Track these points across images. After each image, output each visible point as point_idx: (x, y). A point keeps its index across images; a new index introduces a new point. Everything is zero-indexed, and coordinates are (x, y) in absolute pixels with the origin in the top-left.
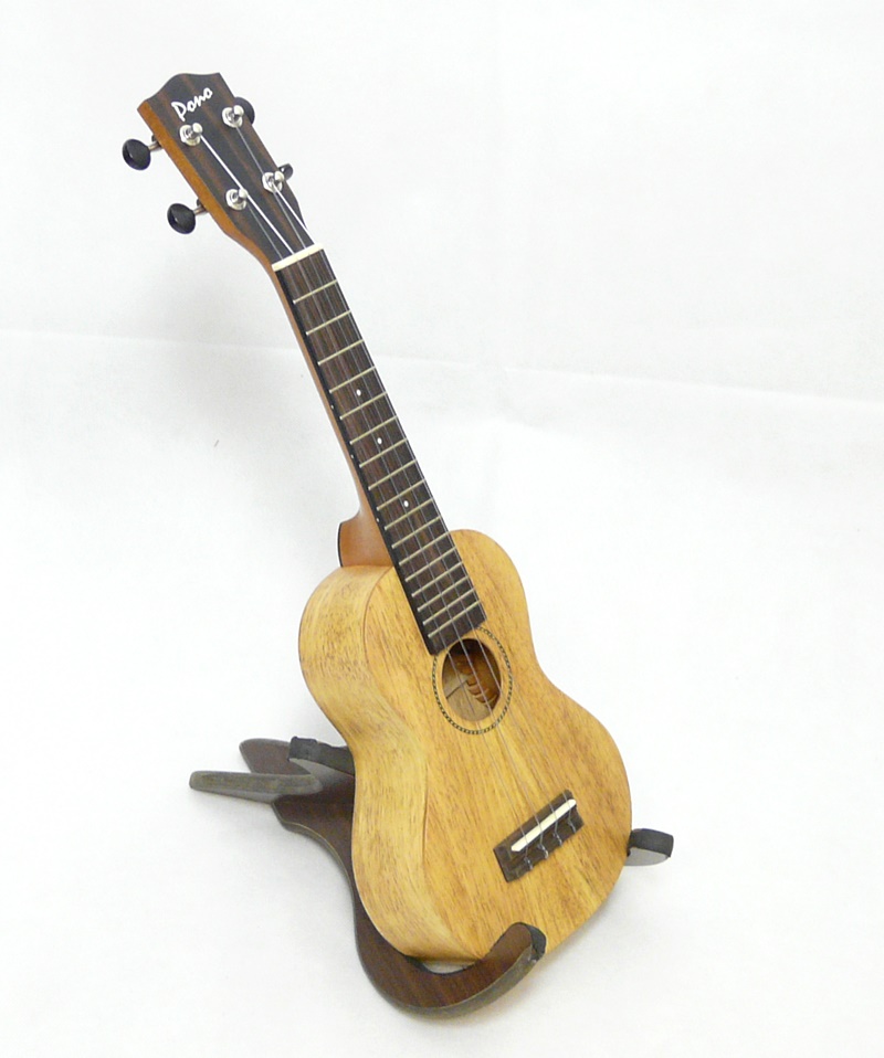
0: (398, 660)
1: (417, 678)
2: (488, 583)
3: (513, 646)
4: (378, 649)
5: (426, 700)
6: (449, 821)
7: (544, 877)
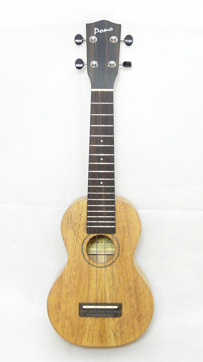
0: (73, 228)
1: (77, 237)
2: (125, 224)
3: (124, 248)
4: (67, 220)
5: (77, 245)
6: (66, 284)
7: (96, 323)
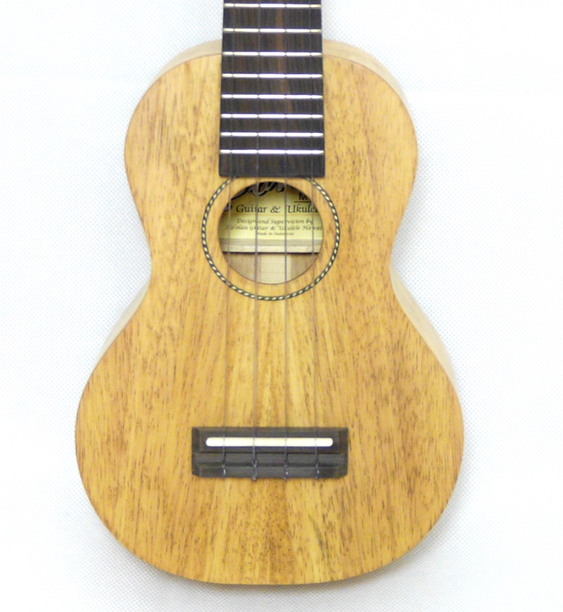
0: (169, 156)
1: (186, 189)
2: (360, 142)
3: (358, 229)
4: (146, 127)
5: (185, 220)
6: (145, 362)
7: (255, 501)
